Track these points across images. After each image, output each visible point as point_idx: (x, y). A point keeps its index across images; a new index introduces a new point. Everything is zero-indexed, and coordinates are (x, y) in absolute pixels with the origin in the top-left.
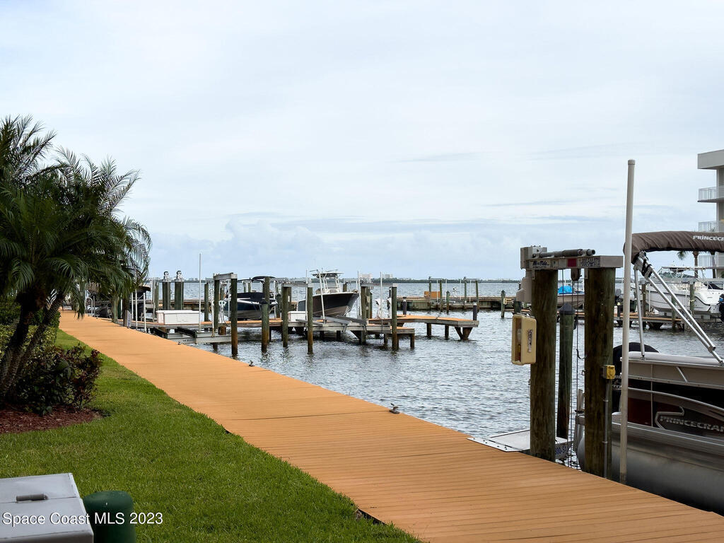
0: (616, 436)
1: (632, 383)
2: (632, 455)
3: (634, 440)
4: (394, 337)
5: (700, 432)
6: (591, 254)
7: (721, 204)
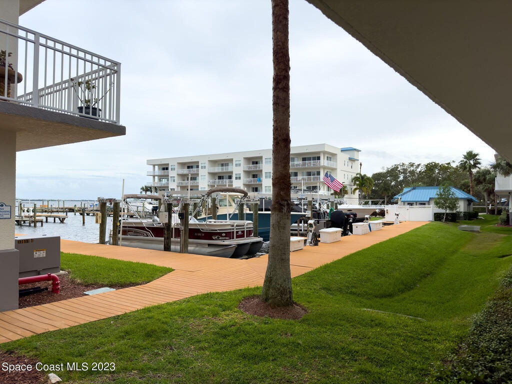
0: (119, 239)
1: (123, 227)
2: (122, 243)
3: (123, 239)
4: (35, 222)
5: (137, 235)
6: (114, 199)
7: (154, 176)
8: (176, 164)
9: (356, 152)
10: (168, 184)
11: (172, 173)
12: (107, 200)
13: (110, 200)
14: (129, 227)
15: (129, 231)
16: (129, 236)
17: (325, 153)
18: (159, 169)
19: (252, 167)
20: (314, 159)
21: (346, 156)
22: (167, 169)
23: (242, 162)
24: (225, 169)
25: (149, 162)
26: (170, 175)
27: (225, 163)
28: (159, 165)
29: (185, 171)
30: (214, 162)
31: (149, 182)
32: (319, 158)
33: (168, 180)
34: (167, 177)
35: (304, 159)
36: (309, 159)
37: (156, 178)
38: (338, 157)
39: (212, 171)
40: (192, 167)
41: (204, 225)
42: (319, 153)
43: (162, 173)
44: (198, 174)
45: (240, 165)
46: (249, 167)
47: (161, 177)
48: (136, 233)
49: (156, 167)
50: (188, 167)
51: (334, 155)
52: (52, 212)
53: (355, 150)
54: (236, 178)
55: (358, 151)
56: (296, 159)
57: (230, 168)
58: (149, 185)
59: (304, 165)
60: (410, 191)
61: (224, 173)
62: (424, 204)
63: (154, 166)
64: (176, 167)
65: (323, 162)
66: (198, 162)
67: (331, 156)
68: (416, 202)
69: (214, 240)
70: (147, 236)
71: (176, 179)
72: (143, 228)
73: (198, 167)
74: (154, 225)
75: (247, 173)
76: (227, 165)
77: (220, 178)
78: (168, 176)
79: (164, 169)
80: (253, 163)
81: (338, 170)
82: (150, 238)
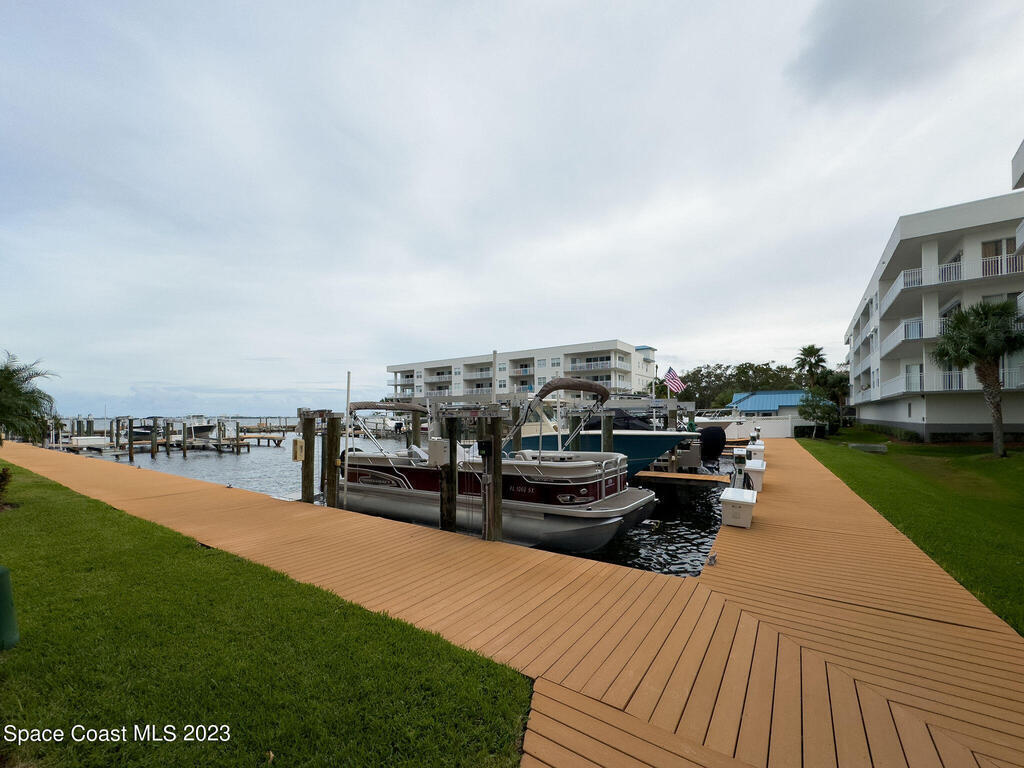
0: (341, 489)
1: (349, 465)
2: (349, 496)
3: (350, 489)
4: (239, 447)
5: (377, 484)
6: (330, 411)
7: (396, 386)
8: (423, 371)
9: (651, 352)
10: (413, 395)
11: (418, 382)
12: (315, 412)
13: (321, 413)
14: (361, 466)
15: (360, 475)
16: (361, 485)
17: (617, 351)
18: (402, 377)
19: (520, 372)
20: (602, 359)
21: (640, 357)
22: (412, 376)
23: (508, 365)
24: (485, 375)
25: (389, 369)
26: (416, 385)
27: (485, 366)
28: (401, 372)
29: (435, 379)
30: (471, 367)
31: (390, 392)
32: (609, 359)
33: (413, 390)
34: (411, 386)
35: (589, 360)
36: (596, 360)
37: (399, 388)
38: (632, 355)
39: (468, 378)
40: (443, 373)
41: (533, 467)
42: (609, 351)
43: (405, 381)
44: (450, 383)
45: (505, 369)
46: (517, 372)
47: (404, 387)
48: (376, 480)
49: (399, 375)
50: (438, 374)
51: (627, 354)
52: (272, 431)
53: (650, 348)
54: (500, 386)
55: (654, 350)
56: (578, 360)
57: (490, 374)
58: (390, 397)
59: (588, 366)
60: (748, 397)
61: (484, 379)
62: (770, 415)
63: (396, 373)
64: (423, 374)
65: (615, 363)
66: (451, 367)
67: (624, 356)
68: (758, 412)
69: (560, 504)
70: (399, 486)
71: (423, 388)
72: (389, 470)
73: (450, 373)
74: (410, 464)
75: (514, 379)
76: (488, 369)
77: (478, 386)
78: (413, 385)
79: (407, 377)
80: (522, 366)
81: (633, 374)
82: (404, 490)
